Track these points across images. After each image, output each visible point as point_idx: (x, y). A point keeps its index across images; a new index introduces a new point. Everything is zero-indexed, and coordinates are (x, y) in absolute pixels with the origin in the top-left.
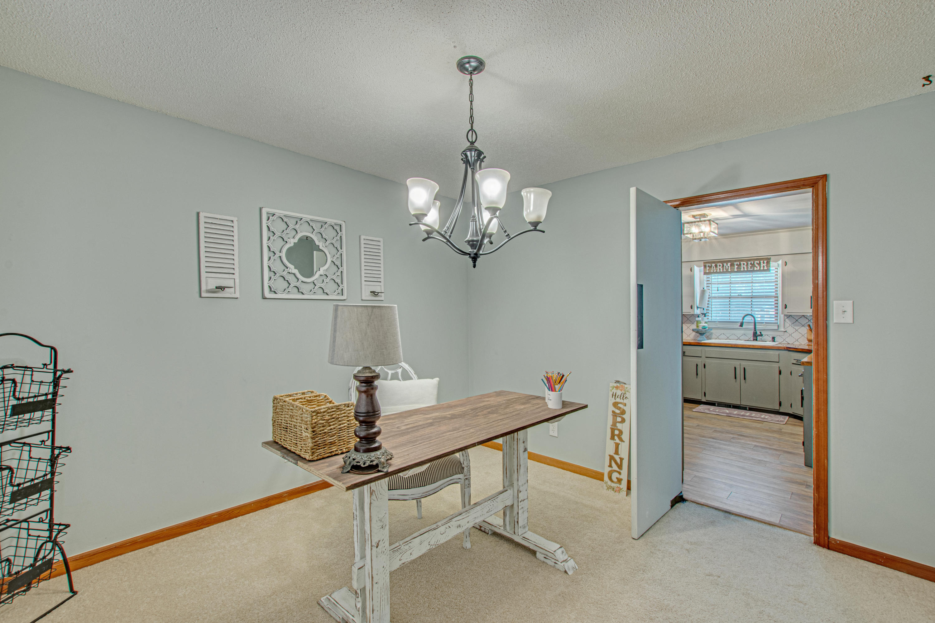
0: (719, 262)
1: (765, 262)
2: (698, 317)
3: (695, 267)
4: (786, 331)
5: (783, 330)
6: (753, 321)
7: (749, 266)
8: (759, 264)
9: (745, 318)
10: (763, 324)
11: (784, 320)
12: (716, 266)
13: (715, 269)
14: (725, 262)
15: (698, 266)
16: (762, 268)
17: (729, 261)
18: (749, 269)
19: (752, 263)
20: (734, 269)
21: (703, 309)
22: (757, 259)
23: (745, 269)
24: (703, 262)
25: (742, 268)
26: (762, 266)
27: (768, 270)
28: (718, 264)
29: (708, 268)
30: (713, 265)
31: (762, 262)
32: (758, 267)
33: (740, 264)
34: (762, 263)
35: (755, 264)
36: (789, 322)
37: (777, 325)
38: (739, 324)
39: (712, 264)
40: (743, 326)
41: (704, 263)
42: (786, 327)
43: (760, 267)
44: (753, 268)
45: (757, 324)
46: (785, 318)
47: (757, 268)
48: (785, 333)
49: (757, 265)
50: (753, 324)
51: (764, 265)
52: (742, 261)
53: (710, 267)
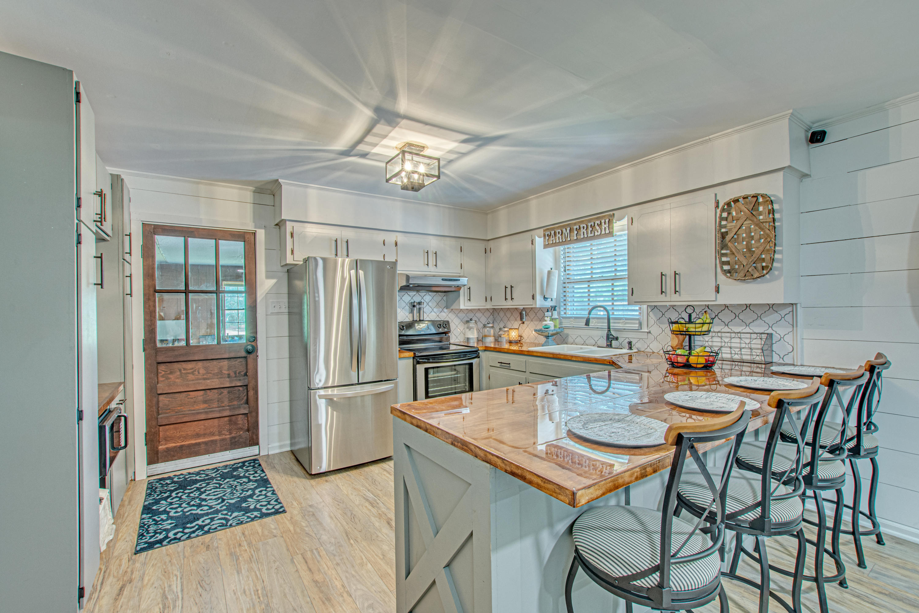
0: (558, 228)
1: (607, 221)
2: (548, 311)
3: (536, 237)
4: (650, 333)
5: (646, 331)
6: (606, 316)
7: (590, 229)
8: (600, 225)
9: (593, 312)
10: (621, 321)
11: (648, 314)
12: (555, 233)
13: (554, 238)
14: (564, 226)
15: (540, 237)
16: (603, 232)
17: (568, 225)
18: (590, 235)
19: (593, 225)
20: (574, 236)
21: (552, 299)
22: (597, 219)
23: (586, 236)
24: (542, 230)
25: (582, 234)
26: (603, 228)
27: (611, 234)
28: (557, 231)
29: (547, 238)
30: (553, 232)
31: (603, 221)
32: (599, 231)
33: (580, 228)
34: (603, 224)
35: (596, 224)
36: (654, 318)
37: (638, 322)
38: (585, 320)
39: (551, 232)
40: (590, 324)
41: (544, 231)
42: (650, 326)
43: (601, 231)
44: (593, 232)
45: (611, 321)
46: (649, 310)
47: (597, 232)
48: (649, 334)
49: (597, 228)
50: (606, 321)
51: (605, 226)
52: (582, 222)
53: (549, 236)
